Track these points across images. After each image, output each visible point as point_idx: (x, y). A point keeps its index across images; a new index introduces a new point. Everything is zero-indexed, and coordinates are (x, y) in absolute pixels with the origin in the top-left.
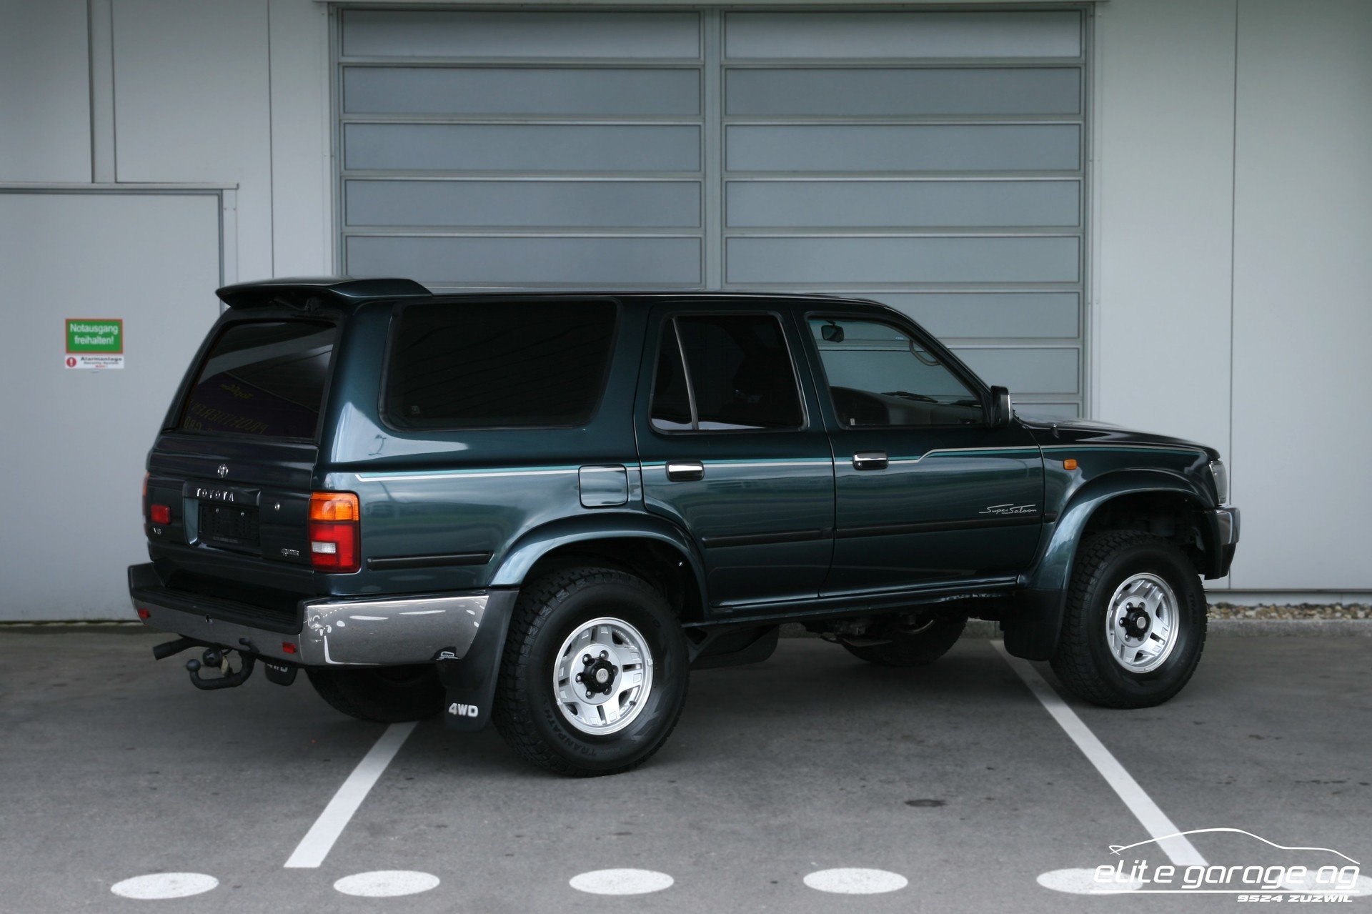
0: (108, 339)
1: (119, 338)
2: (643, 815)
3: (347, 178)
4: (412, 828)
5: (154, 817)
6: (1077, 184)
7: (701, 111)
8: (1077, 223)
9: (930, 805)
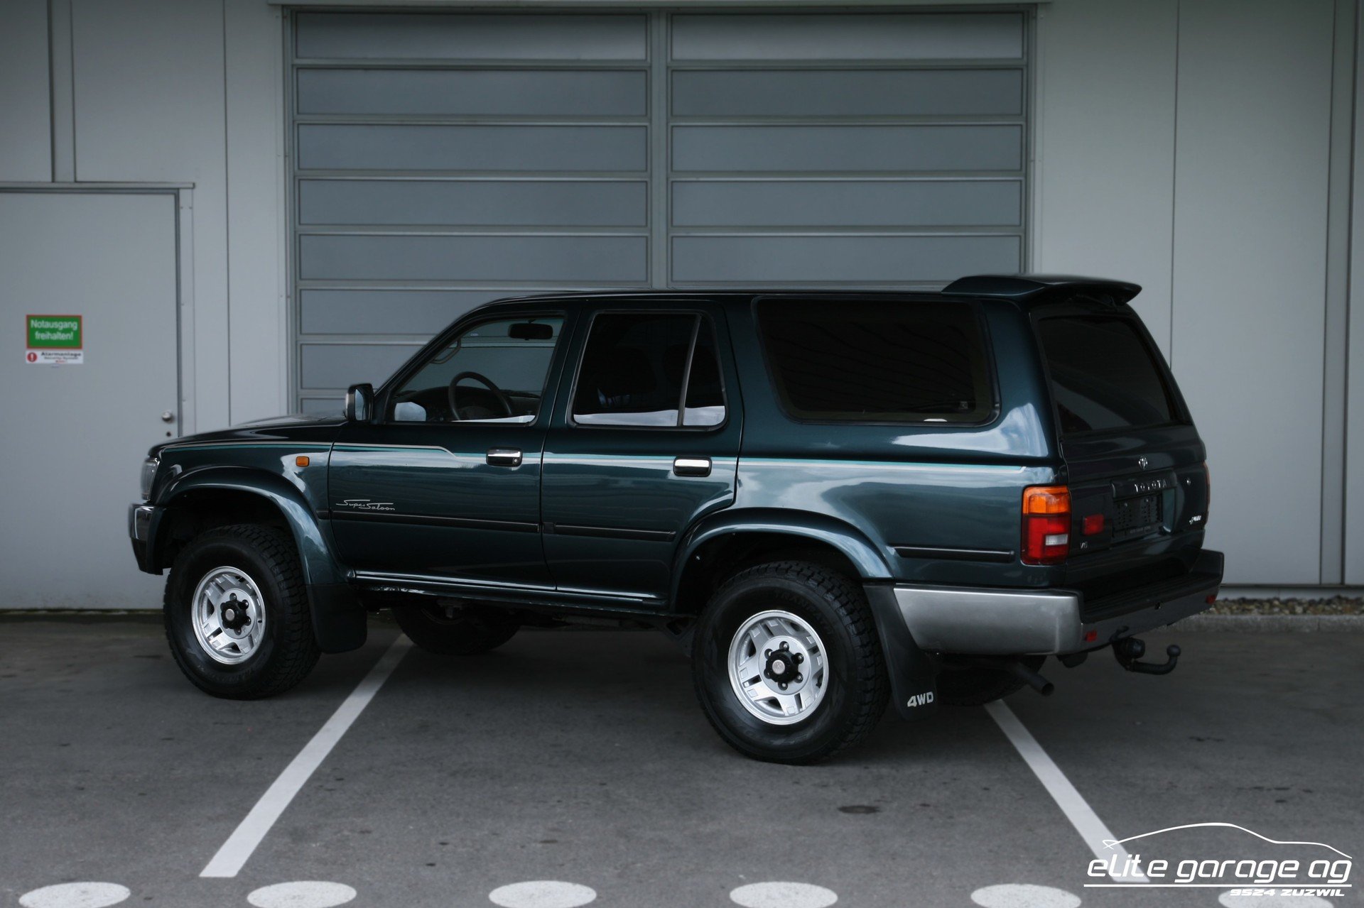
0: (68, 334)
1: (78, 334)
2: (570, 821)
3: (301, 178)
4: (336, 833)
5: (77, 819)
6: (1018, 184)
7: (647, 115)
8: (1017, 222)
9: (864, 812)
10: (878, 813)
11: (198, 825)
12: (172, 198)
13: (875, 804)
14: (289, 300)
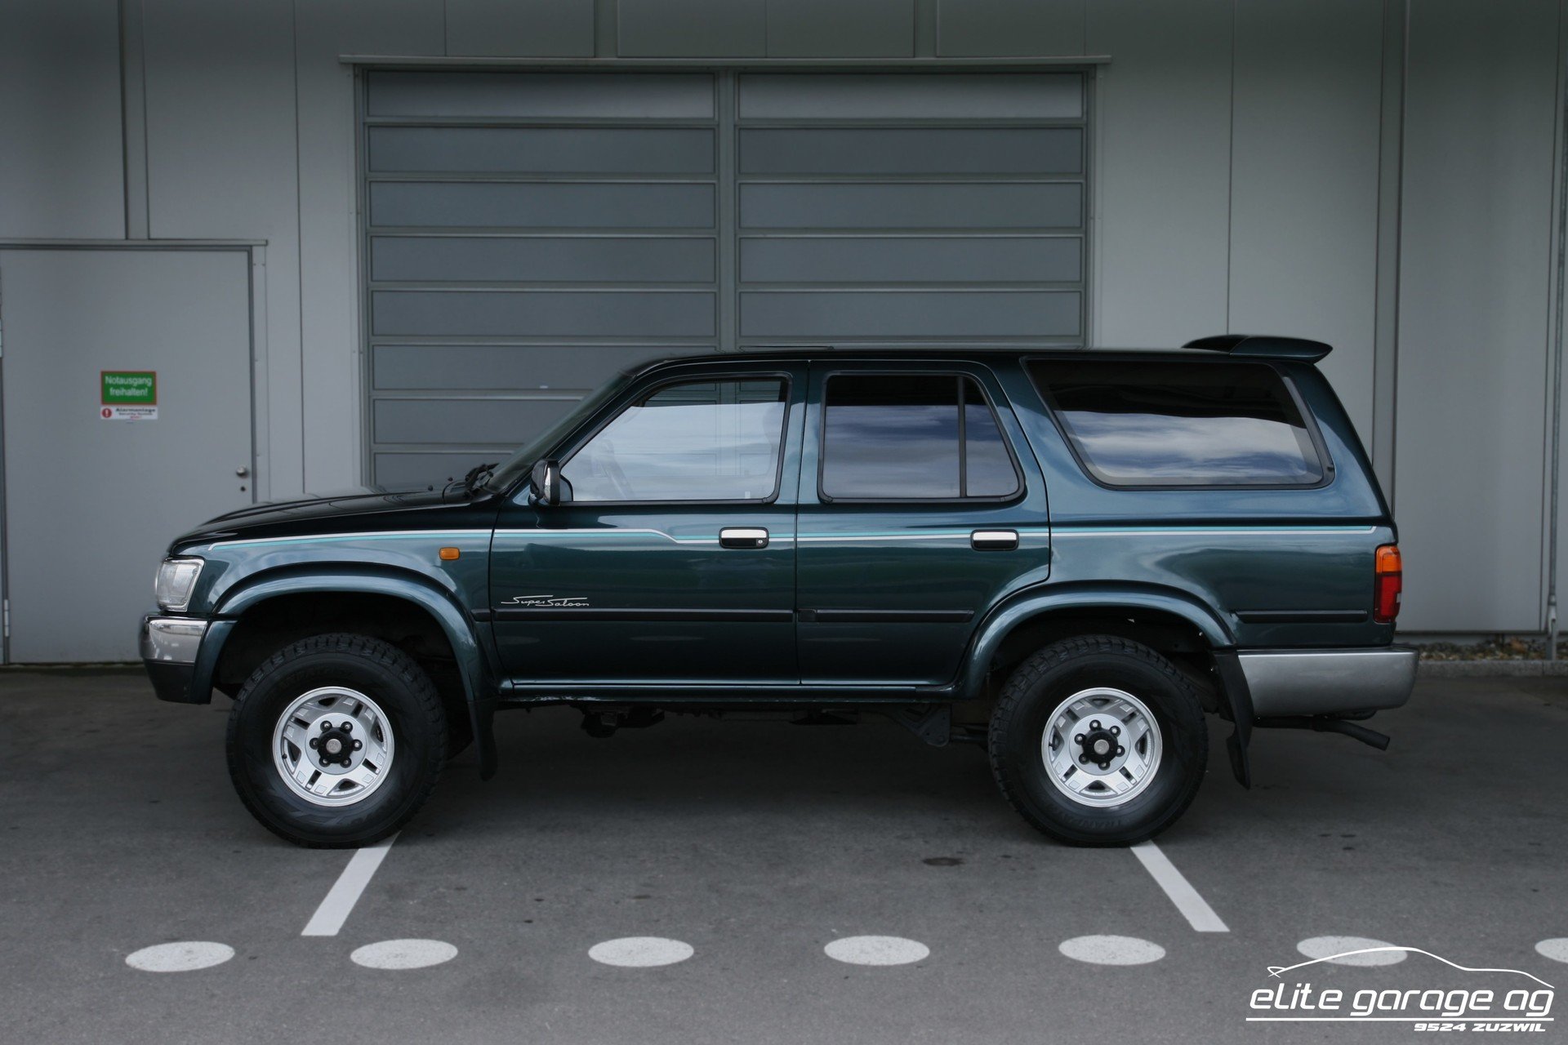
0: (142, 391)
1: (153, 390)
2: (661, 876)
3: (372, 235)
4: (432, 890)
5: (174, 877)
6: (1078, 241)
7: (715, 170)
8: (1078, 279)
9: (948, 864)
10: (962, 865)
11: (295, 882)
12: (244, 255)
13: (957, 856)
14: (362, 355)
